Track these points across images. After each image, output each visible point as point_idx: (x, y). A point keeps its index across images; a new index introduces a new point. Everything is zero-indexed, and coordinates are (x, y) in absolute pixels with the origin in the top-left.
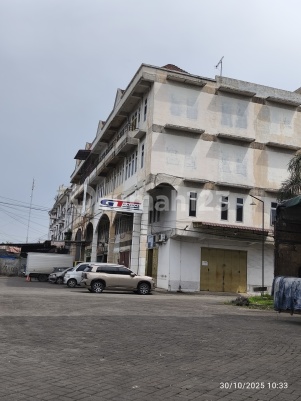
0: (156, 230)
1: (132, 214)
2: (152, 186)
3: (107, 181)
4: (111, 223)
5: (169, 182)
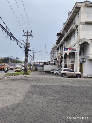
0: (83, 57)
1: (74, 53)
2: (81, 43)
3: (66, 42)
4: (68, 56)
5: (87, 41)
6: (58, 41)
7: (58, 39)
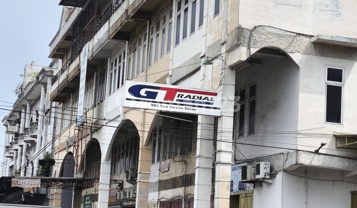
1: (194, 117)
2: (242, 54)
3: (133, 50)
5: (281, 45)
6: (68, 37)
7: (67, 26)
